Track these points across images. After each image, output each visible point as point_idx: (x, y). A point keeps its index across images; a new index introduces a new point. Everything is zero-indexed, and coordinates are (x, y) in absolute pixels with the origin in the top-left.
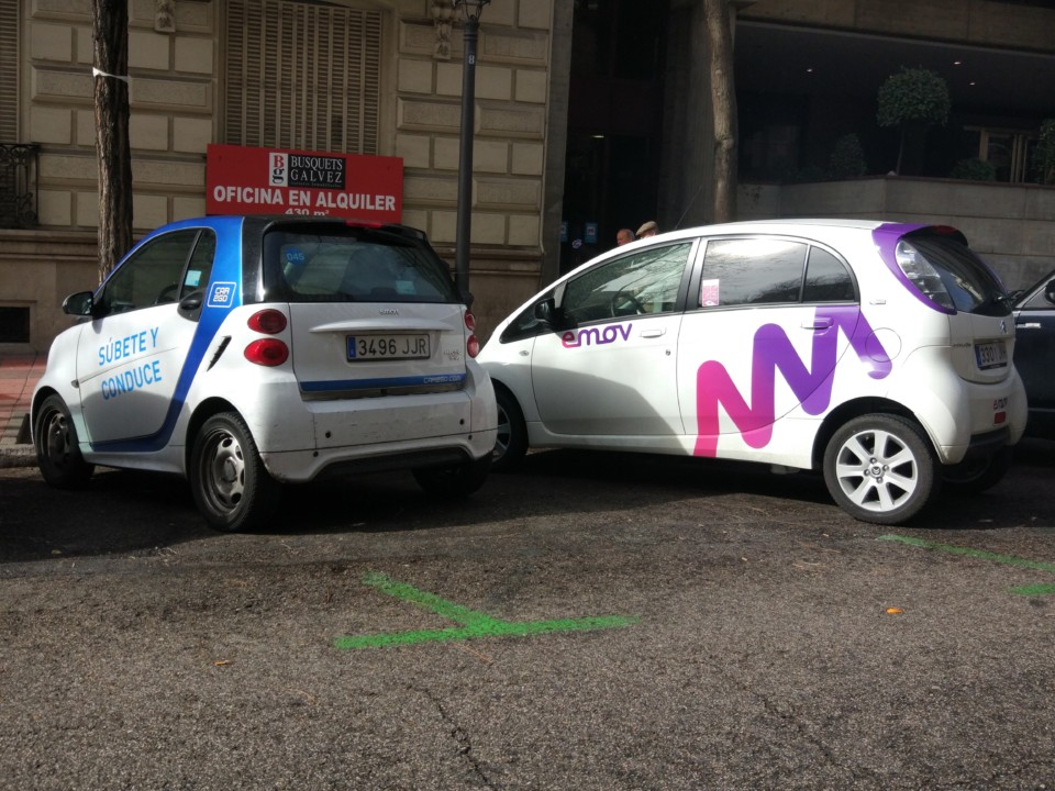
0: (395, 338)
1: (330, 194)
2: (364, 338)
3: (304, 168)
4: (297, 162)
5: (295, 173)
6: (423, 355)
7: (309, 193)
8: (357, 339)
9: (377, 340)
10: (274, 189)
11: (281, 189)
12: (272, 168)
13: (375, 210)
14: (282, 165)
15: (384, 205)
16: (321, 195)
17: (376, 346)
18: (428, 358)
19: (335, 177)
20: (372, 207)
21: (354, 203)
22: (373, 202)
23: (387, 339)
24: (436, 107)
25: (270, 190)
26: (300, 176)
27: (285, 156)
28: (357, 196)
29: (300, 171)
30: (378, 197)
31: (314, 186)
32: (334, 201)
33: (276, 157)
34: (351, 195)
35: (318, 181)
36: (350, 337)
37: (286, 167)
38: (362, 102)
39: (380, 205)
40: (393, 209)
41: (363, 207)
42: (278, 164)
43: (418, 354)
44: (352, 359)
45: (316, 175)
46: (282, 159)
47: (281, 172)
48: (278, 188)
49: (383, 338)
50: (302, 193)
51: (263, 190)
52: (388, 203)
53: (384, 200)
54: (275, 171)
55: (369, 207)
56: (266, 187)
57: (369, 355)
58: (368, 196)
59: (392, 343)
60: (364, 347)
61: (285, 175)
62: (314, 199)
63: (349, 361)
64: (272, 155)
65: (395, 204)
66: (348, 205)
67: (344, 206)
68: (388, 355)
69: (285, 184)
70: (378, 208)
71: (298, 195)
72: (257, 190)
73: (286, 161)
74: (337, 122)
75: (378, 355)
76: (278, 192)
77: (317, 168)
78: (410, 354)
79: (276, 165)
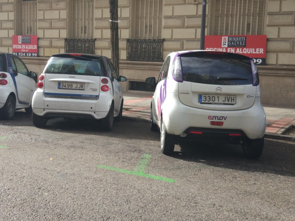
0: (73, 84)
1: (241, 49)
2: (63, 83)
3: (233, 41)
4: (231, 39)
5: (230, 43)
6: (82, 89)
7: (234, 49)
8: (61, 83)
9: (67, 84)
10: (223, 48)
11: (225, 48)
12: (223, 42)
13: (256, 54)
14: (226, 40)
15: (259, 52)
16: (238, 49)
17: (66, 85)
18: (84, 90)
19: (242, 43)
20: (255, 53)
21: (249, 51)
22: (255, 51)
23: (70, 84)
24: (281, 16)
25: (222, 49)
26: (231, 44)
27: (227, 37)
28: (250, 49)
29: (231, 42)
30: (257, 49)
31: (235, 47)
32: (242, 51)
33: (224, 38)
34: (248, 49)
35: (237, 45)
36: (59, 83)
37: (227, 41)
38: (257, 17)
39: (258, 52)
40: (263, 53)
41: (252, 53)
42: (225, 40)
43: (80, 88)
44: (59, 88)
45: (236, 43)
46: (226, 38)
47: (225, 43)
48: (224, 48)
49: (69, 83)
50: (232, 49)
51: (220, 49)
52: (261, 51)
53: (259, 50)
54: (224, 43)
55: (254, 53)
56: (221, 47)
57: (64, 88)
58: (254, 49)
59: (72, 85)
60: (63, 85)
61: (227, 43)
62: (235, 51)
63: (58, 88)
64: (223, 38)
65: (263, 51)
66: (247, 52)
67: (245, 52)
68: (70, 88)
69: (227, 46)
70: (257, 53)
71: (231, 50)
72: (218, 49)
73: (227, 39)
74: (249, 25)
75: (67, 88)
76: (224, 49)
77: (237, 41)
78: (77, 88)
79: (224, 40)
